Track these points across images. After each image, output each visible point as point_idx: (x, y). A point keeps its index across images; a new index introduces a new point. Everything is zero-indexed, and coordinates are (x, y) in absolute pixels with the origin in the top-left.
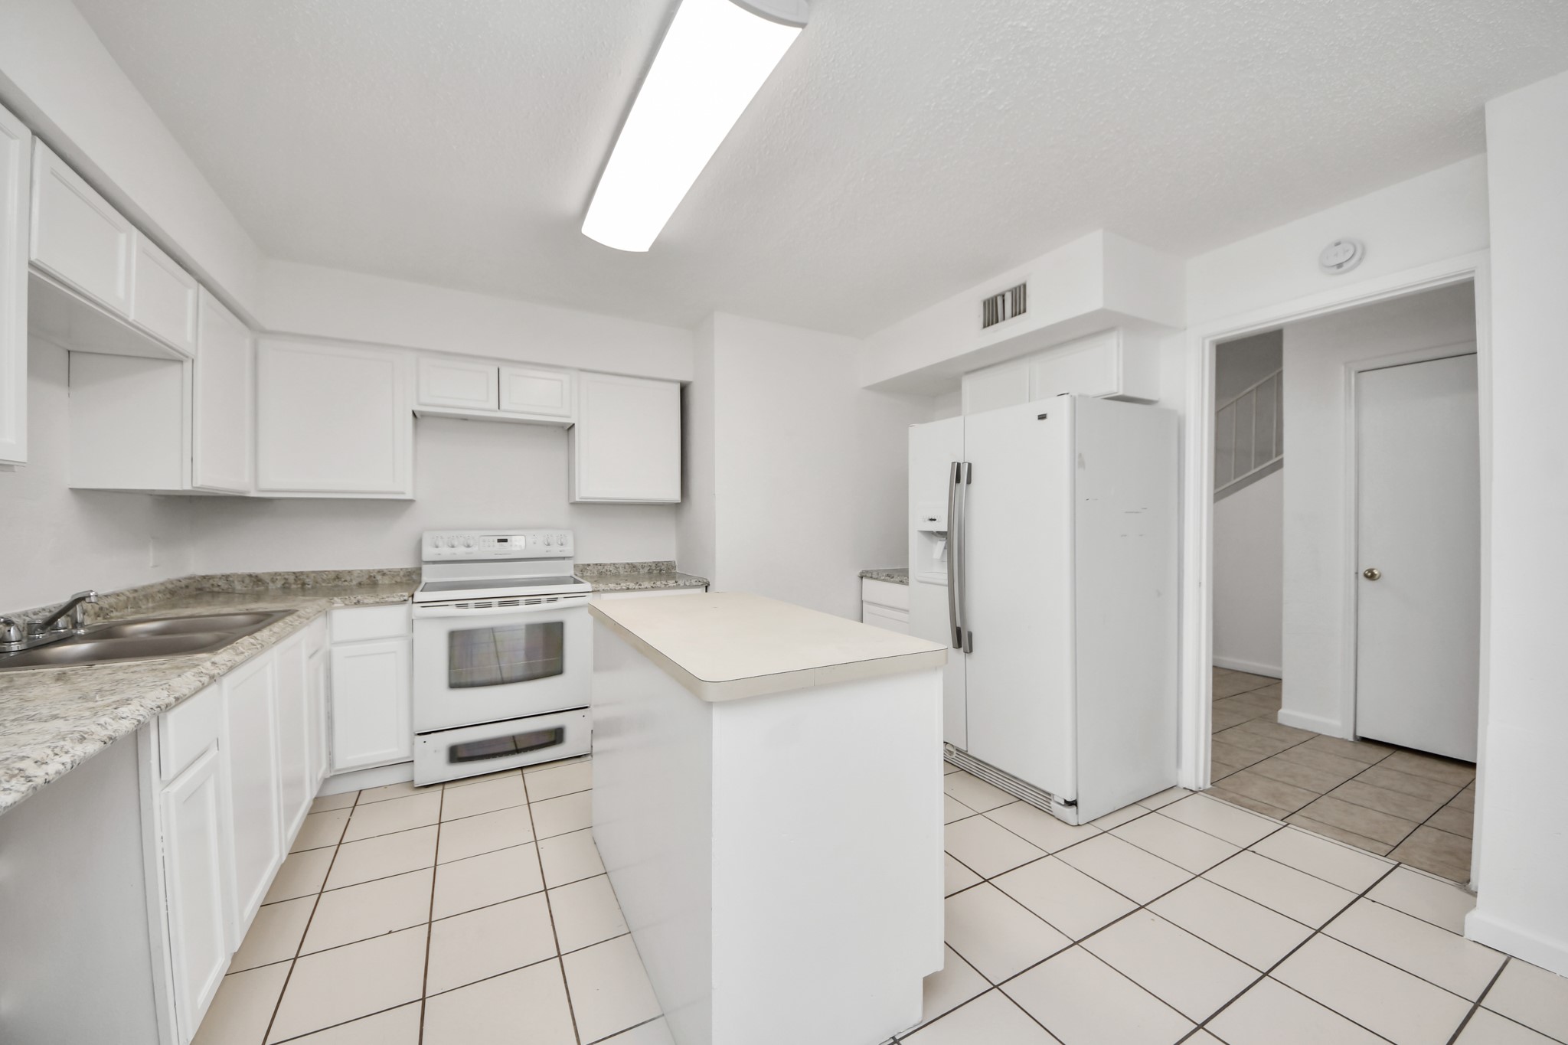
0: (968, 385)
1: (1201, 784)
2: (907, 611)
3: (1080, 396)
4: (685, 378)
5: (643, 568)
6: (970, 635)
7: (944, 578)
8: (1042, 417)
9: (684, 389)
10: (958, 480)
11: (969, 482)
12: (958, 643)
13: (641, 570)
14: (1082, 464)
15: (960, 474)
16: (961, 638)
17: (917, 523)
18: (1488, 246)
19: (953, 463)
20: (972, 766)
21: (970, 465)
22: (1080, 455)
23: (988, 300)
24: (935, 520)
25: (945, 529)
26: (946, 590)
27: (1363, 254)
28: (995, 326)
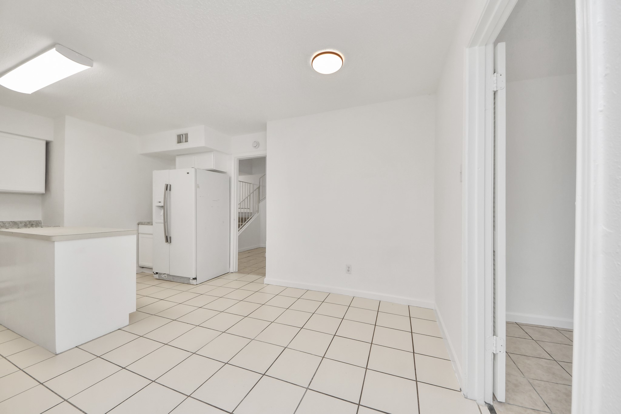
0: (178, 159)
1: (235, 271)
2: (152, 234)
3: (198, 169)
4: (49, 139)
5: (21, 224)
6: (170, 238)
7: (163, 221)
8: (188, 173)
9: (48, 144)
10: (167, 189)
11: (170, 190)
12: (167, 241)
13: (20, 224)
14: (199, 187)
15: (168, 188)
16: (168, 239)
17: (155, 204)
18: (266, 150)
19: (166, 184)
20: (171, 279)
21: (170, 185)
22: (198, 185)
23: (179, 135)
24: (160, 202)
25: (163, 205)
26: (163, 224)
27: (259, 144)
28: (180, 144)
